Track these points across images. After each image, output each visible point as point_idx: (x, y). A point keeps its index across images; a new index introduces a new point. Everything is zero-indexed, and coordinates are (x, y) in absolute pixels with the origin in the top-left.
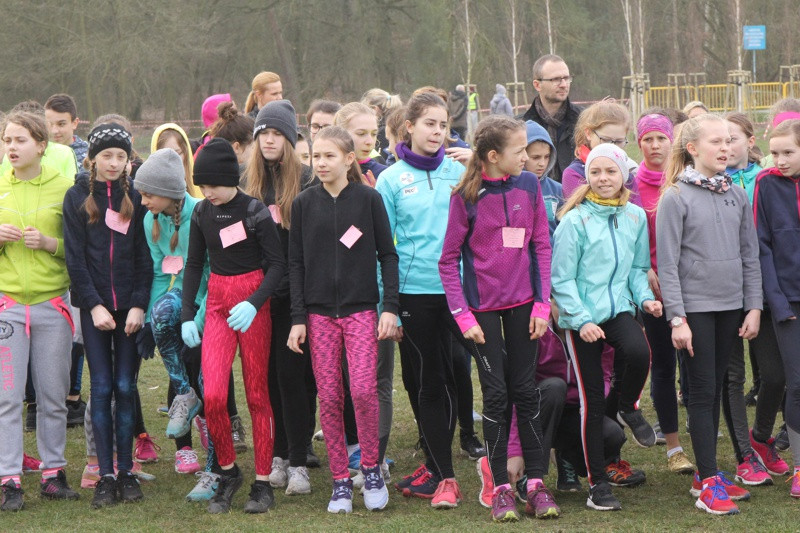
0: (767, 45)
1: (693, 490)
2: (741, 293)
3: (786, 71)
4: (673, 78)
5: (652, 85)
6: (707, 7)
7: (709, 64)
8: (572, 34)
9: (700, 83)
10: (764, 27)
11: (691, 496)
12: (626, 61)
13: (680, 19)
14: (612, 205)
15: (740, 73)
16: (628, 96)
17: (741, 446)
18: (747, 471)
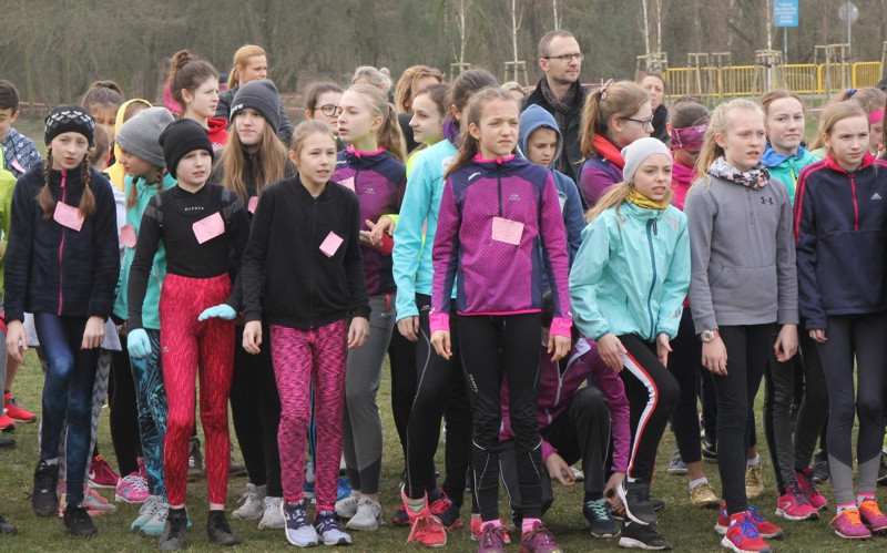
0: (800, 22)
1: (718, 527)
2: (775, 305)
3: (821, 52)
4: (693, 59)
5: (670, 66)
7: (734, 43)
8: (579, 7)
9: (724, 64)
10: (797, 2)
11: (716, 533)
12: (640, 38)
14: (654, 208)
15: (769, 53)
17: (785, 475)
18: (789, 504)
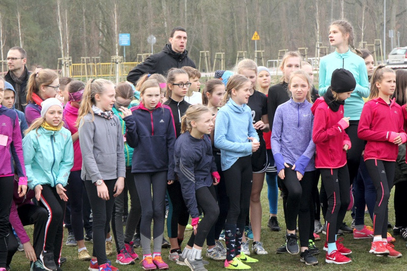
0: (131, 44)
3: (140, 57)
4: (83, 60)
5: (73, 63)
6: (101, 24)
7: (102, 53)
8: (32, 36)
9: (97, 62)
10: (129, 34)
12: (60, 50)
13: (87, 30)
14: (53, 130)
15: (117, 57)
16: (60, 68)
17: (120, 245)
18: (122, 257)
